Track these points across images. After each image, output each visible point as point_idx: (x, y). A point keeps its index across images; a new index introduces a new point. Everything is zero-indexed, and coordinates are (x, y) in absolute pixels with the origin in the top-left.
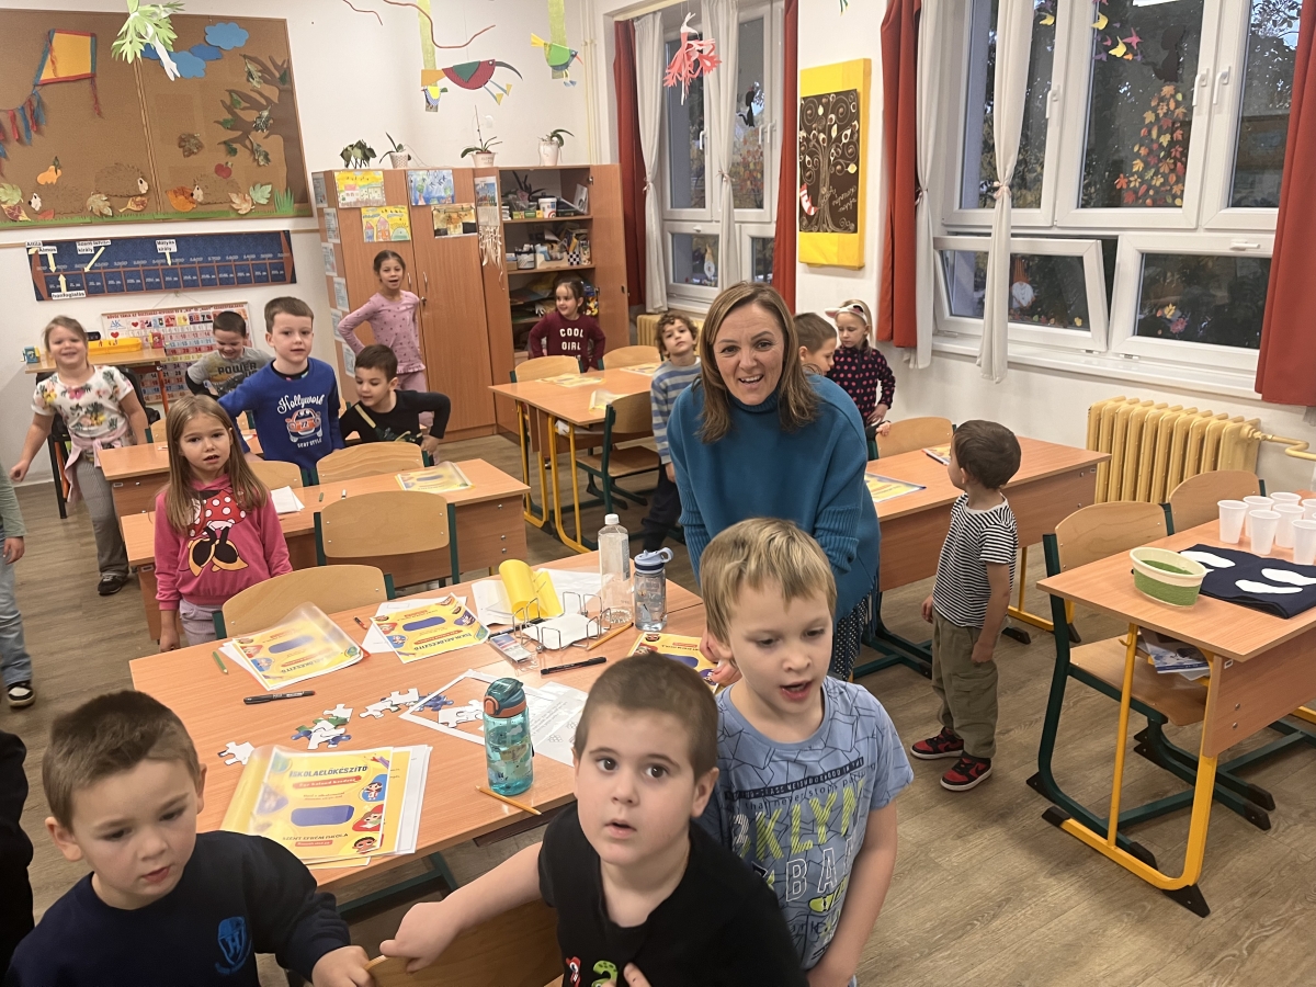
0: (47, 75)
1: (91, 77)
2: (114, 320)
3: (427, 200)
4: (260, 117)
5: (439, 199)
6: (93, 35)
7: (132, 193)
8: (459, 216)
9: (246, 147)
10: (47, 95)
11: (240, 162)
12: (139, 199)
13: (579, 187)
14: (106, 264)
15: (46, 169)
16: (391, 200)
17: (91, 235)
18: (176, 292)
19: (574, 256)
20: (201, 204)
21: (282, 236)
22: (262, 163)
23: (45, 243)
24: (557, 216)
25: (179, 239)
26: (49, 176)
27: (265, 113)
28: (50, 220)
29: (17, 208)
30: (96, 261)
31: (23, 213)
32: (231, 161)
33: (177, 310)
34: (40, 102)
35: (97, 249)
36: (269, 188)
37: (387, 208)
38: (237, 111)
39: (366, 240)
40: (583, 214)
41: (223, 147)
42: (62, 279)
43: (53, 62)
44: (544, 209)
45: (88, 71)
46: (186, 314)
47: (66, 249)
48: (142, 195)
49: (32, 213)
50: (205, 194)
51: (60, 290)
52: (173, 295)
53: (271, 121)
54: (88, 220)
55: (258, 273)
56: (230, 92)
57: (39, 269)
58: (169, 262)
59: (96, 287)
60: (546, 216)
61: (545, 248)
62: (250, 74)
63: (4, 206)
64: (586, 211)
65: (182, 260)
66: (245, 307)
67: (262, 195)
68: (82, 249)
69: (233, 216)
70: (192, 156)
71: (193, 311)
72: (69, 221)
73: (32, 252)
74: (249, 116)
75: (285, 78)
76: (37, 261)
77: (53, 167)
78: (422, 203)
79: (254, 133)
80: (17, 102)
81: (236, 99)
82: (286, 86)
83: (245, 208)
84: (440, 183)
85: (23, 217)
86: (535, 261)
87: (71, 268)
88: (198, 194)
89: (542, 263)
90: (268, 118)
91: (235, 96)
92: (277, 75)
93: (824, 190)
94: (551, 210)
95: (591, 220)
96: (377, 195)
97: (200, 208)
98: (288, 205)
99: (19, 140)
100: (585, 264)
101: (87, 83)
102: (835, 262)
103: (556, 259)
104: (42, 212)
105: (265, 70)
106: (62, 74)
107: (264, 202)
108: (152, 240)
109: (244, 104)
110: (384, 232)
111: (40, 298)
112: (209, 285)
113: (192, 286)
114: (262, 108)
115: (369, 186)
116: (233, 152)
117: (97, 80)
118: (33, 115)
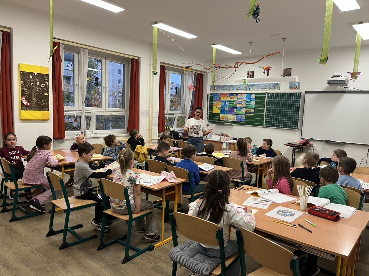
93: (34, 99)
102: (40, 118)
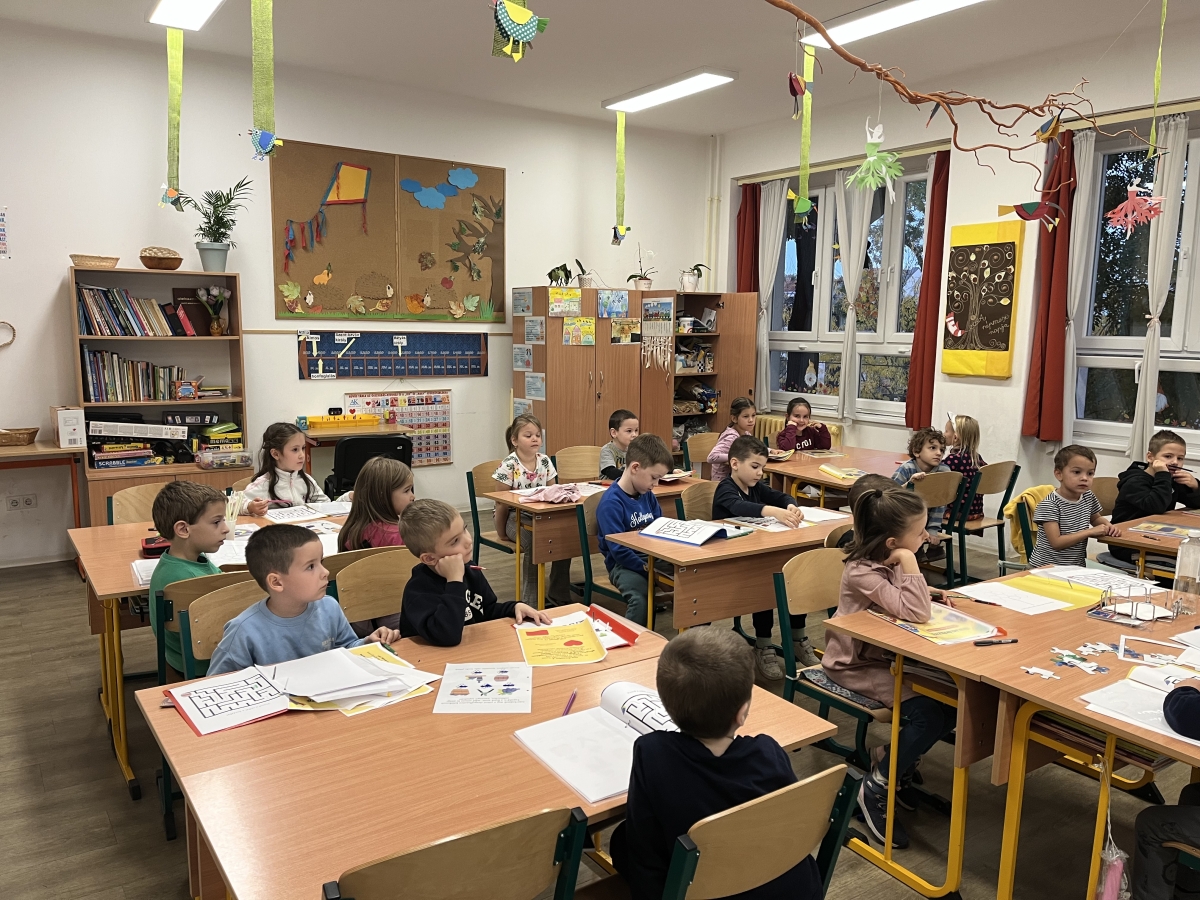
0: (332, 197)
1: (363, 202)
2: (353, 399)
3: (609, 314)
4: (478, 243)
5: (618, 313)
6: (369, 169)
7: (382, 296)
8: (629, 328)
9: (465, 265)
10: (329, 213)
11: (460, 277)
12: (385, 301)
13: (707, 310)
14: (354, 353)
15: (321, 273)
16: (585, 313)
17: (346, 328)
18: (401, 379)
19: (701, 365)
20: (428, 308)
21: (482, 337)
22: (475, 279)
23: (312, 333)
24: (693, 332)
25: (409, 335)
26: (322, 278)
27: (482, 240)
28: (318, 313)
29: (295, 302)
30: (348, 350)
31: (299, 307)
32: (454, 276)
33: (400, 393)
34: (324, 218)
36: (477, 298)
37: (582, 319)
38: (463, 237)
39: (564, 343)
41: (449, 264)
42: (320, 363)
43: (338, 188)
45: (362, 197)
46: (406, 397)
47: (327, 337)
48: (388, 299)
49: (306, 307)
50: (432, 301)
51: (317, 372)
52: (398, 381)
53: (486, 246)
54: (346, 315)
55: (461, 367)
56: (460, 222)
57: (304, 353)
58: (400, 354)
59: (345, 371)
61: (683, 357)
62: (475, 209)
63: (286, 300)
64: (713, 329)
65: (409, 353)
66: (449, 393)
67: (471, 304)
69: (449, 319)
70: (427, 270)
71: (411, 395)
72: (332, 315)
73: (301, 338)
74: (471, 241)
75: (500, 212)
76: (304, 346)
77: (326, 271)
78: (605, 316)
79: (473, 254)
80: (307, 216)
81: (464, 228)
82: (500, 220)
83: (459, 313)
84: (619, 301)
85: (299, 310)
87: (329, 354)
88: (428, 300)
90: (484, 243)
91: (464, 226)
92: (494, 211)
93: (973, 318)
95: (718, 336)
96: (575, 308)
97: (428, 312)
98: (489, 313)
99: (305, 248)
100: (709, 371)
101: (361, 205)
102: (983, 373)
103: (690, 367)
104: (313, 306)
105: (486, 206)
106: (342, 198)
107: (473, 309)
108: (390, 335)
109: (468, 232)
110: (578, 337)
111: (302, 377)
112: (426, 374)
113: (414, 374)
114: (480, 235)
115: (570, 301)
116: (456, 268)
117: (367, 204)
118: (317, 228)
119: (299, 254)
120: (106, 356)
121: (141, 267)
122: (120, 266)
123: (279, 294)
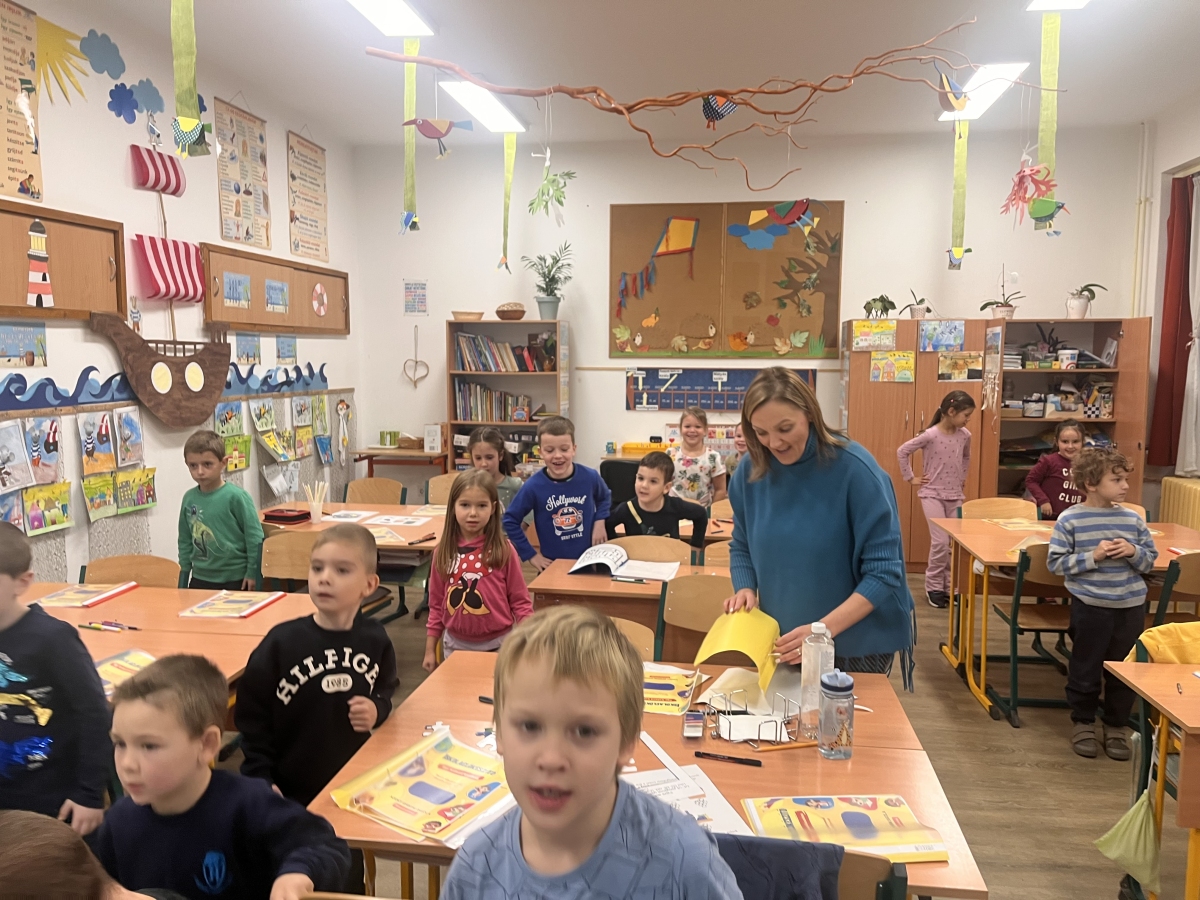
0: (662, 249)
1: (690, 251)
3: (935, 347)
4: (809, 279)
5: (948, 346)
6: (697, 220)
7: (704, 336)
8: (966, 363)
9: (794, 302)
10: (658, 263)
11: (787, 314)
12: (707, 340)
13: (1109, 340)
14: (676, 387)
15: (649, 316)
16: (901, 346)
17: (670, 366)
18: (720, 413)
19: (1094, 409)
20: (752, 346)
21: (810, 373)
22: (804, 314)
23: (639, 369)
24: (1077, 367)
25: (730, 372)
26: (651, 322)
27: (814, 276)
28: (645, 353)
29: (625, 343)
30: (671, 385)
31: (629, 347)
32: (780, 313)
33: (719, 426)
34: (654, 268)
35: (672, 376)
36: (806, 334)
37: (896, 353)
38: (793, 274)
40: (1109, 367)
41: (776, 302)
42: (645, 396)
43: (667, 240)
44: (1062, 361)
45: (689, 246)
46: (724, 430)
47: (651, 373)
48: (710, 338)
50: (756, 339)
51: (641, 403)
52: (718, 414)
53: (818, 282)
54: (670, 354)
56: (790, 259)
57: (632, 387)
58: (720, 389)
59: (667, 404)
60: (1064, 367)
61: (1057, 399)
62: (808, 246)
63: (618, 341)
64: (1112, 365)
65: (730, 388)
67: (799, 340)
68: (662, 375)
69: (774, 355)
70: (752, 309)
72: (657, 354)
73: (629, 374)
74: (801, 278)
75: (834, 246)
76: (632, 381)
77: (653, 315)
78: (930, 349)
79: (802, 291)
80: (639, 269)
81: (794, 265)
82: (835, 254)
83: (784, 349)
84: (951, 333)
85: (629, 349)
86: (1044, 410)
87: (652, 388)
88: (751, 338)
89: (1051, 413)
90: (816, 279)
91: (793, 262)
92: (829, 245)
94: (1070, 362)
95: (1117, 373)
96: (889, 341)
97: (751, 349)
98: (819, 347)
99: (636, 295)
100: (1105, 417)
101: (687, 255)
103: (1069, 410)
104: (641, 346)
105: (820, 242)
106: (672, 248)
107: (800, 345)
108: (710, 372)
109: (799, 269)
110: (891, 373)
111: (628, 408)
113: (733, 408)
114: (812, 271)
115: (882, 333)
116: (783, 305)
117: (695, 252)
118: (647, 279)
119: (631, 301)
120: (473, 386)
121: (496, 319)
122: (485, 319)
123: (612, 337)
